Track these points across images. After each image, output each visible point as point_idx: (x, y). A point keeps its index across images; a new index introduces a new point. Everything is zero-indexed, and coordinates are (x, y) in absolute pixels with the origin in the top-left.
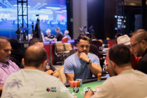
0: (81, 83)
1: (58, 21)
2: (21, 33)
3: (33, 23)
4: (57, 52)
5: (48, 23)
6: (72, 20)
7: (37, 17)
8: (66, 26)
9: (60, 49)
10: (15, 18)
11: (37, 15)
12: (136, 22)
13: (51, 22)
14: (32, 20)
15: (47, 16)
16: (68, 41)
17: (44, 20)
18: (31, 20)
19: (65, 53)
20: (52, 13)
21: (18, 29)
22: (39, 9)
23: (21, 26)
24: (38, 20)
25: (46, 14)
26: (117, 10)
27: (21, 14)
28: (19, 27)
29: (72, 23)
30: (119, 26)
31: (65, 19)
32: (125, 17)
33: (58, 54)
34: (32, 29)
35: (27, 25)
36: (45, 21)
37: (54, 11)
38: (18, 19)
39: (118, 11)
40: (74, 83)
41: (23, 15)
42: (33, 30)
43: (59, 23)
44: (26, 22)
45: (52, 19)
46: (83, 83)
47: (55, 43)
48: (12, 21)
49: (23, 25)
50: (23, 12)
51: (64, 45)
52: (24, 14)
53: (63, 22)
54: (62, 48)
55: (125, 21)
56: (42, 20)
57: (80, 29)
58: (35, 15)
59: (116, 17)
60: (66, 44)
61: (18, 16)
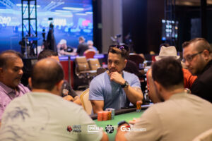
0: (113, 114)
1: (80, 28)
2: (28, 45)
3: (44, 30)
4: (78, 71)
5: (66, 30)
6: (100, 26)
7: (49, 22)
8: (92, 35)
9: (84, 68)
10: (19, 23)
11: (50, 19)
12: (192, 29)
13: (69, 29)
14: (43, 26)
15: (65, 20)
16: (95, 56)
17: (60, 26)
18: (41, 26)
19: (90, 73)
20: (71, 16)
21: (23, 39)
22: (53, 10)
23: (27, 34)
24: (51, 26)
25: (63, 18)
26: (165, 11)
27: (27, 17)
28: (25, 36)
29: (100, 30)
30: (168, 35)
31: (90, 25)
32: (177, 23)
33: (81, 74)
34: (43, 39)
35: (36, 33)
36: (62, 27)
37: (74, 13)
38: (23, 24)
39: (167, 13)
40: (103, 114)
41: (29, 19)
42: (44, 41)
43: (82, 30)
44: (35, 29)
45: (72, 24)
46: (116, 114)
47: (75, 59)
48: (13, 27)
49: (29, 32)
50: (29, 14)
51: (89, 62)
52: (31, 17)
53: (87, 28)
54: (85, 66)
55: (176, 28)
56: (58, 26)
57: (112, 38)
58: (47, 19)
59: (164, 21)
60: (91, 60)
61: (23, 19)
